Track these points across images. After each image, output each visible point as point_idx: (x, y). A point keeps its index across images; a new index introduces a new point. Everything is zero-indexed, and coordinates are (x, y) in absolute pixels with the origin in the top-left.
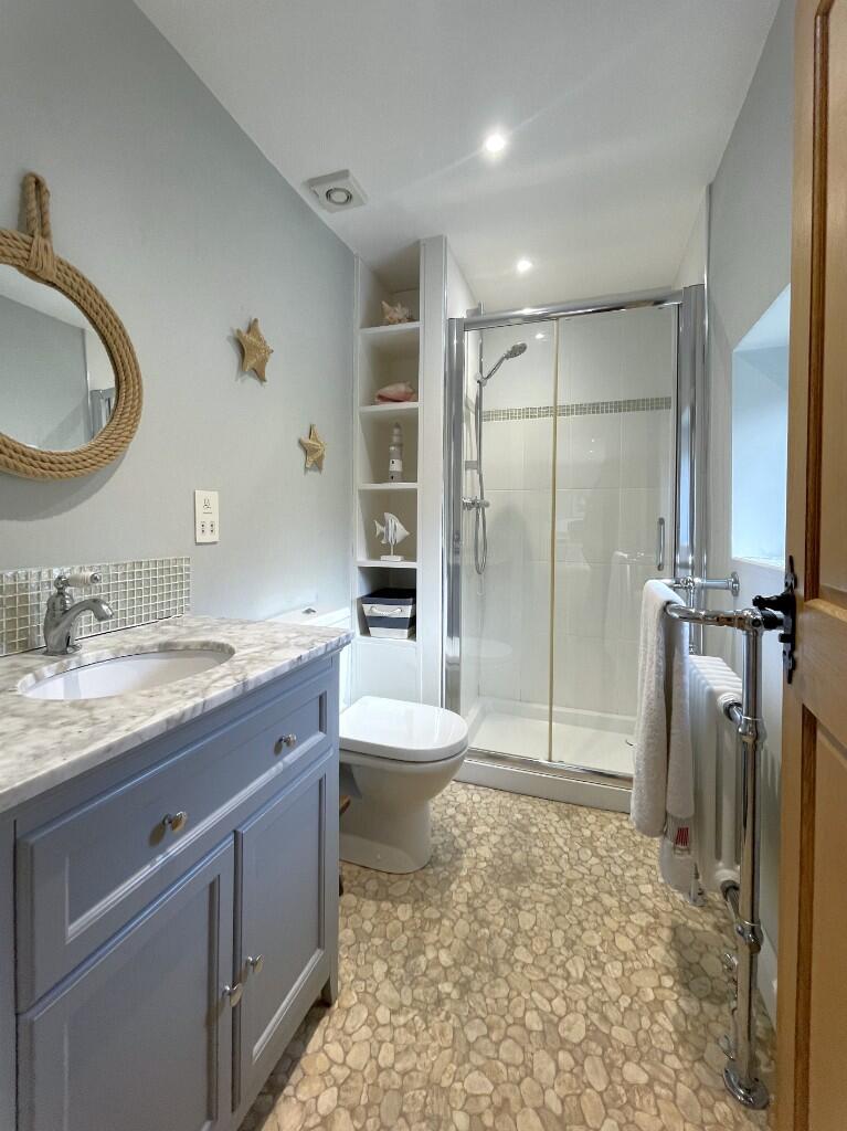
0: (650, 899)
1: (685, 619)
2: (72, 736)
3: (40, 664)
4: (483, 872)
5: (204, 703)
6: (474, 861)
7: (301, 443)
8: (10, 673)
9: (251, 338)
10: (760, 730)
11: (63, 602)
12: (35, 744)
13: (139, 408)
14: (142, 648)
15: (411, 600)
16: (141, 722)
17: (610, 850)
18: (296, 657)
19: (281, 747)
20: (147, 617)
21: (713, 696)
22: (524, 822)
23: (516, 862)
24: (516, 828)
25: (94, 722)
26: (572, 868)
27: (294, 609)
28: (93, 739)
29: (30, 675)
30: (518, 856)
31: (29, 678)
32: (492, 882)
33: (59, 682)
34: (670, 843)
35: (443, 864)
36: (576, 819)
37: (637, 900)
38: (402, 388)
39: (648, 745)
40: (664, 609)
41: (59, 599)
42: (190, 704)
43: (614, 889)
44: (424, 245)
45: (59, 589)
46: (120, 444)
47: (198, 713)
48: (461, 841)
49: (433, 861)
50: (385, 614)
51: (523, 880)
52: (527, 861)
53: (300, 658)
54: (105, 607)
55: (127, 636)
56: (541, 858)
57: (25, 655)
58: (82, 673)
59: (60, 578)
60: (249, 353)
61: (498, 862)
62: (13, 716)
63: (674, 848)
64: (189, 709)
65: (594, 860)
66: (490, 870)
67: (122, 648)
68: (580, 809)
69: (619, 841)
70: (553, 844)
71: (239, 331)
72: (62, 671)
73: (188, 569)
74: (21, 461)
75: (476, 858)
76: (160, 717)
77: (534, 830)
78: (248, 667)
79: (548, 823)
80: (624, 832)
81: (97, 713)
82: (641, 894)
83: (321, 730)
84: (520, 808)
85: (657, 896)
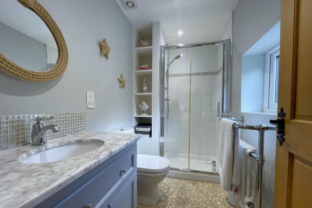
0: (220, 206)
1: (239, 128)
2: (42, 180)
3: (29, 149)
4: (175, 203)
5: (98, 161)
6: (171, 199)
7: (118, 79)
8: (17, 153)
9: (104, 44)
10: (263, 159)
11: (39, 127)
12: (24, 186)
13: (67, 61)
14: (70, 142)
15: (150, 126)
16: (74, 171)
17: (207, 193)
18: (126, 143)
19: (121, 173)
20: (71, 132)
21: (245, 150)
22: (183, 187)
23: (183, 199)
24: (181, 188)
25: (53, 172)
26: (198, 199)
27: (118, 129)
28: (52, 181)
29: (25, 154)
30: (183, 197)
31: (25, 155)
32: (178, 205)
33: (38, 155)
34: (233, 192)
35: (163, 201)
36: (197, 185)
37: (217, 207)
38: (147, 66)
39: (228, 165)
40: (233, 126)
41: (37, 126)
42: (93, 162)
43: (210, 204)
44: (154, 24)
45: (37, 121)
46: (60, 72)
47: (96, 165)
48: (167, 193)
49: (160, 201)
50: (142, 130)
51: (186, 204)
52: (186, 198)
53: (127, 143)
54: (56, 128)
55: (64, 138)
56: (189, 197)
57: (24, 146)
58: (47, 152)
59: (38, 117)
60: (103, 48)
61: (178, 199)
62: (16, 172)
63: (234, 194)
64: (93, 164)
65: (204, 196)
66: (176, 202)
67: (63, 142)
68: (197, 182)
69: (209, 190)
70: (192, 192)
71: (100, 41)
72: (39, 151)
73: (85, 116)
74: (20, 73)
75: (172, 198)
76: (82, 168)
77: (186, 189)
78: (111, 147)
79: (190, 186)
80: (210, 187)
81: (54, 168)
82: (218, 205)
83: (132, 166)
84: (182, 183)
85: (222, 205)
